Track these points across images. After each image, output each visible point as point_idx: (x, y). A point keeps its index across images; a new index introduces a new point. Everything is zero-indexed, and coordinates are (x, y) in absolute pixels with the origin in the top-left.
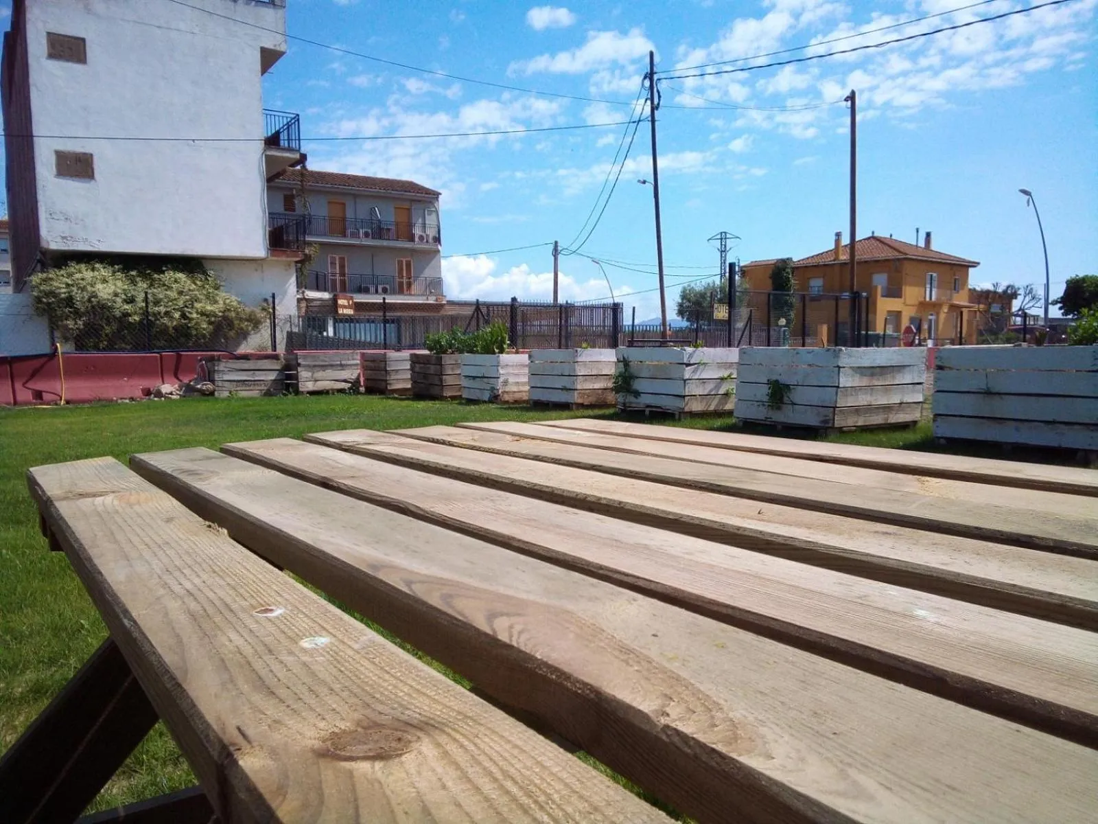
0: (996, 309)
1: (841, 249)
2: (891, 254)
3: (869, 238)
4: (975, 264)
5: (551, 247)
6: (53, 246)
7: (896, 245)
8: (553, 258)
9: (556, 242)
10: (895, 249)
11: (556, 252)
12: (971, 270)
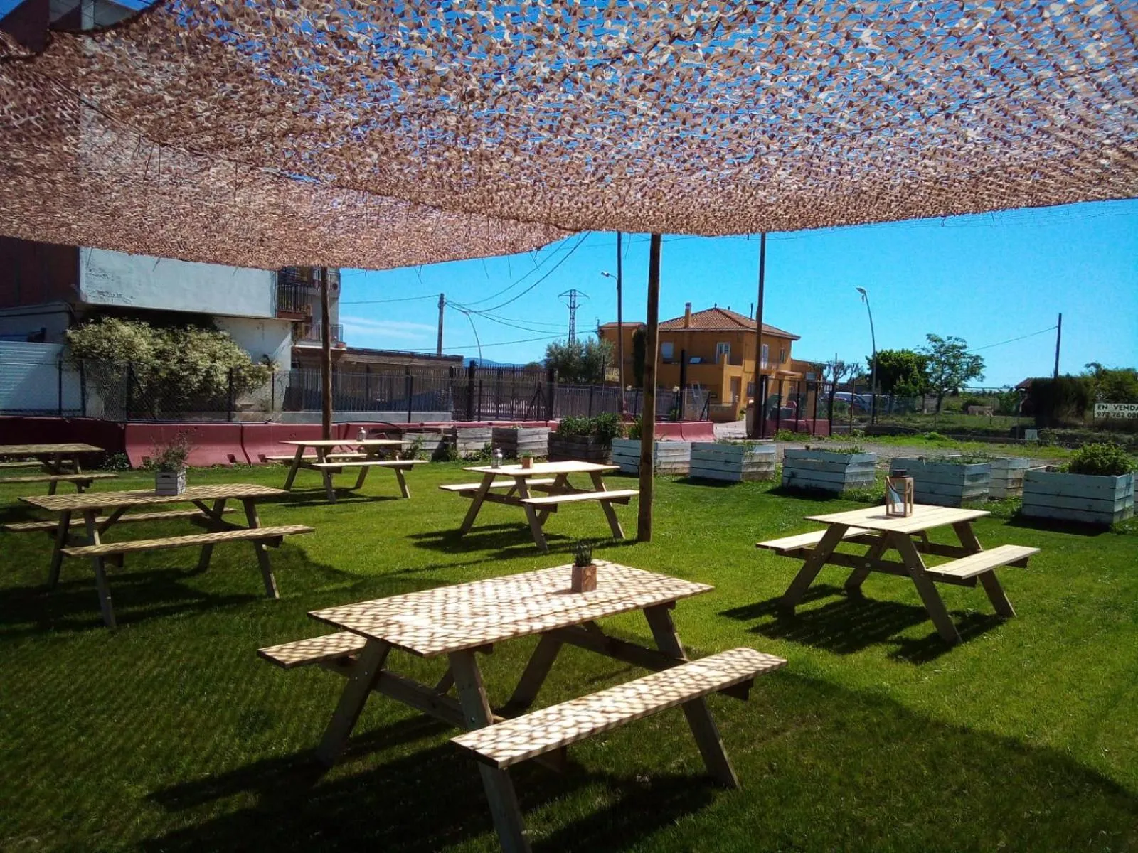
0: (810, 377)
1: (690, 318)
2: (735, 327)
3: (711, 310)
4: (796, 338)
5: (438, 299)
6: (91, 301)
7: (734, 317)
8: (438, 310)
9: (442, 295)
10: (735, 321)
11: (441, 304)
12: (793, 342)
